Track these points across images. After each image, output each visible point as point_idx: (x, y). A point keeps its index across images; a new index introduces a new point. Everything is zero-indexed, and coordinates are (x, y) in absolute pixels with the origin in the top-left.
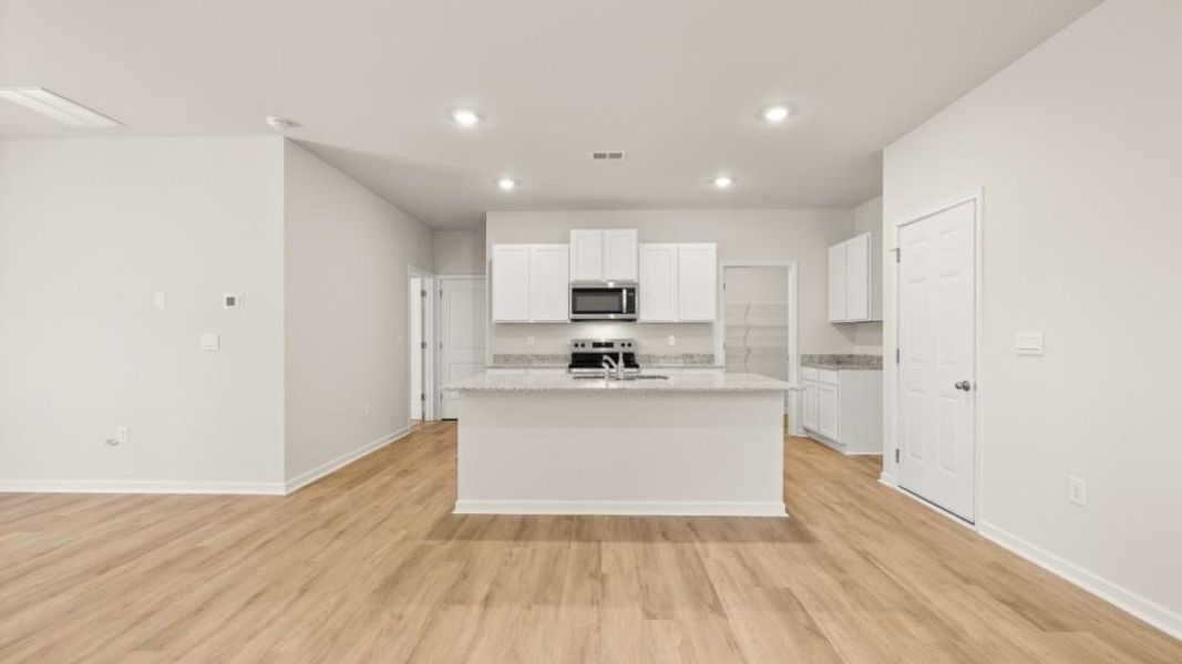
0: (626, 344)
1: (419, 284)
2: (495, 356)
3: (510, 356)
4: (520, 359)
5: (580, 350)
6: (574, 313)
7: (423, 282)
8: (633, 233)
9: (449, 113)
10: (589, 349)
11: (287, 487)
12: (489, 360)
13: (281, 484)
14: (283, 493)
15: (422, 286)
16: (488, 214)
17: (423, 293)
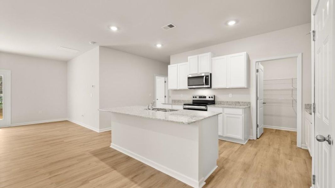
0: (211, 97)
1: (164, 79)
2: (172, 100)
3: (176, 100)
4: (179, 101)
5: (195, 99)
6: (188, 86)
7: (165, 78)
8: (209, 54)
9: (109, 27)
10: (198, 99)
11: (100, 131)
12: (171, 102)
13: (99, 130)
14: (98, 132)
15: (165, 80)
16: (171, 56)
17: (165, 82)
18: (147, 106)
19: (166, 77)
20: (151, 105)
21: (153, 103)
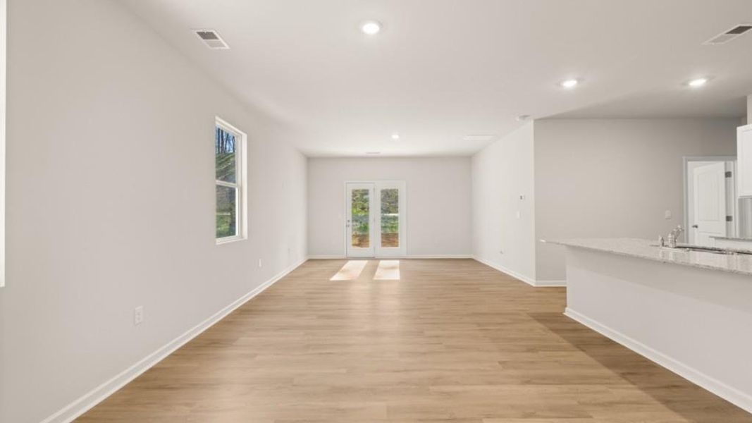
1: (722, 167)
7: (725, 165)
13: (534, 281)
14: (534, 285)
15: (726, 168)
16: (749, 97)
17: (728, 174)
18: (660, 238)
19: (731, 160)
20: (670, 236)
21: (678, 232)
